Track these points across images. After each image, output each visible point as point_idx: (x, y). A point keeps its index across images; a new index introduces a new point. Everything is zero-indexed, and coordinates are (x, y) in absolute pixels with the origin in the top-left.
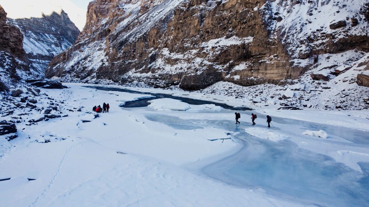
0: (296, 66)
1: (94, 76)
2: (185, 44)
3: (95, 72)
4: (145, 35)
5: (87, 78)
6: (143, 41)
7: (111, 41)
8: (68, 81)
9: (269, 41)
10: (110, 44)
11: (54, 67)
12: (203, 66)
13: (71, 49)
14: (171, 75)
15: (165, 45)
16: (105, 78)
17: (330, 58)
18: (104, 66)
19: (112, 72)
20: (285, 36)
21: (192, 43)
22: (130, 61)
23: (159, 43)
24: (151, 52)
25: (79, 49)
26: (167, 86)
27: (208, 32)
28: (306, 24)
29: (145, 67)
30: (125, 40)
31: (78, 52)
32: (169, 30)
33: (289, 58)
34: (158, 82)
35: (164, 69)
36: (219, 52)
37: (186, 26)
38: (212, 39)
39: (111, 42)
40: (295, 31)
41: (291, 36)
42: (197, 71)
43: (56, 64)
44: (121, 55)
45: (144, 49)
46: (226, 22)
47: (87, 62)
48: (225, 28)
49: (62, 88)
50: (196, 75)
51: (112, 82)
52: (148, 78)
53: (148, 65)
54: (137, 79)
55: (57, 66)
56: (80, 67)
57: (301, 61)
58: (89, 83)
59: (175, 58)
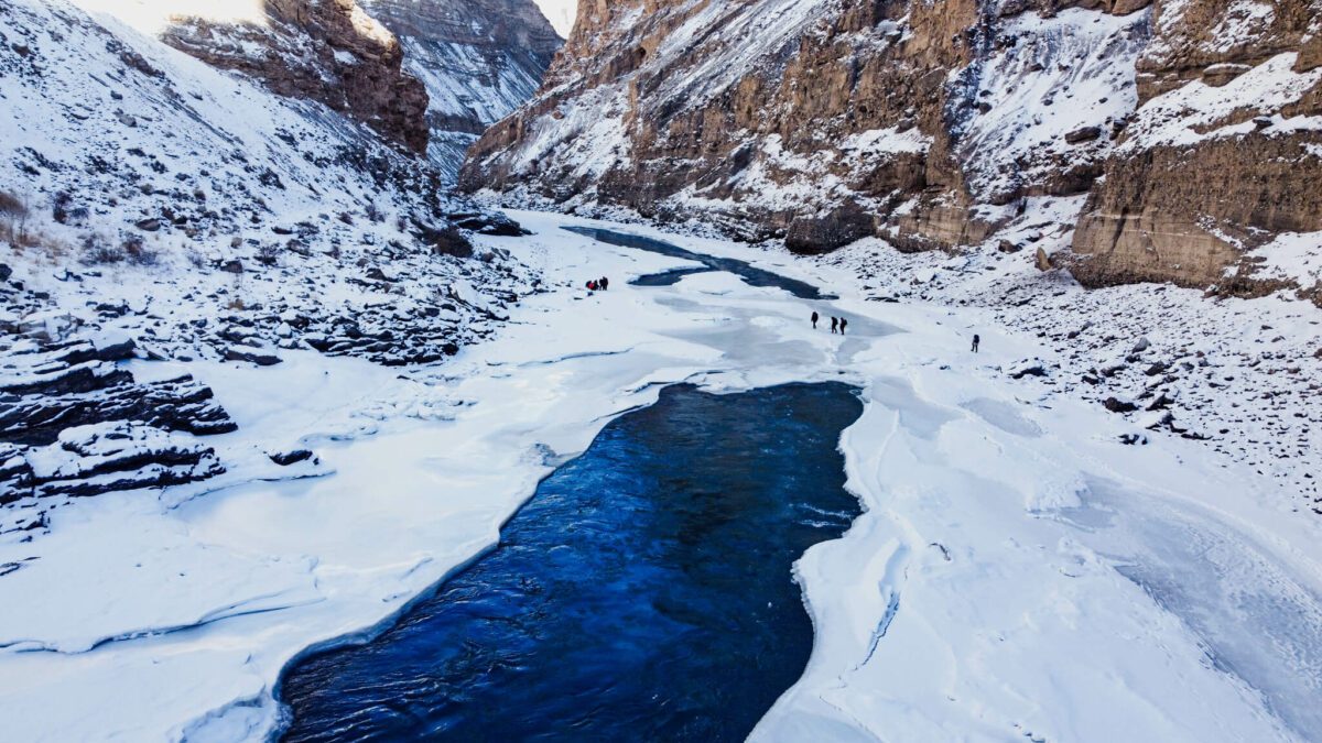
0: (979, 219)
1: (593, 194)
2: (815, 131)
3: (595, 183)
4: (727, 94)
5: (573, 199)
6: (722, 109)
7: (642, 94)
8: (523, 204)
9: (950, 159)
10: (639, 102)
11: (483, 160)
12: (834, 199)
13: (532, 109)
14: (771, 213)
15: (775, 126)
16: (619, 203)
17: (1051, 206)
18: (619, 168)
19: (638, 189)
20: (973, 154)
21: (829, 133)
22: (686, 161)
23: (761, 119)
24: (739, 142)
25: (553, 109)
26: (758, 241)
27: (863, 110)
28: (1028, 126)
29: (721, 183)
30: (679, 99)
31: (552, 118)
32: (788, 86)
33: (969, 202)
34: (742, 228)
35: (760, 194)
36: (874, 166)
37: (821, 85)
38: (870, 128)
39: (644, 98)
40: (997, 142)
41: (986, 154)
42: (819, 209)
43: (489, 152)
44: (664, 143)
45: (722, 131)
46: (903, 89)
47: (573, 150)
48: (901, 104)
49: (520, 235)
50: (815, 219)
51: (637, 215)
52: (723, 213)
53: (725, 179)
54: (697, 213)
55: (491, 158)
56: (556, 165)
57: (992, 208)
58: (577, 215)
59: (789, 167)
